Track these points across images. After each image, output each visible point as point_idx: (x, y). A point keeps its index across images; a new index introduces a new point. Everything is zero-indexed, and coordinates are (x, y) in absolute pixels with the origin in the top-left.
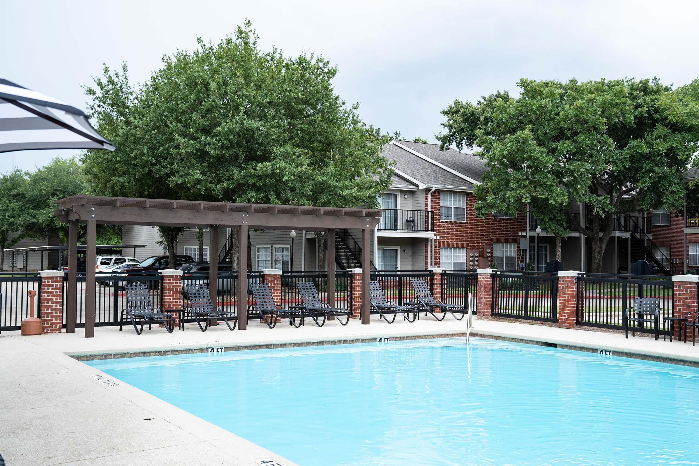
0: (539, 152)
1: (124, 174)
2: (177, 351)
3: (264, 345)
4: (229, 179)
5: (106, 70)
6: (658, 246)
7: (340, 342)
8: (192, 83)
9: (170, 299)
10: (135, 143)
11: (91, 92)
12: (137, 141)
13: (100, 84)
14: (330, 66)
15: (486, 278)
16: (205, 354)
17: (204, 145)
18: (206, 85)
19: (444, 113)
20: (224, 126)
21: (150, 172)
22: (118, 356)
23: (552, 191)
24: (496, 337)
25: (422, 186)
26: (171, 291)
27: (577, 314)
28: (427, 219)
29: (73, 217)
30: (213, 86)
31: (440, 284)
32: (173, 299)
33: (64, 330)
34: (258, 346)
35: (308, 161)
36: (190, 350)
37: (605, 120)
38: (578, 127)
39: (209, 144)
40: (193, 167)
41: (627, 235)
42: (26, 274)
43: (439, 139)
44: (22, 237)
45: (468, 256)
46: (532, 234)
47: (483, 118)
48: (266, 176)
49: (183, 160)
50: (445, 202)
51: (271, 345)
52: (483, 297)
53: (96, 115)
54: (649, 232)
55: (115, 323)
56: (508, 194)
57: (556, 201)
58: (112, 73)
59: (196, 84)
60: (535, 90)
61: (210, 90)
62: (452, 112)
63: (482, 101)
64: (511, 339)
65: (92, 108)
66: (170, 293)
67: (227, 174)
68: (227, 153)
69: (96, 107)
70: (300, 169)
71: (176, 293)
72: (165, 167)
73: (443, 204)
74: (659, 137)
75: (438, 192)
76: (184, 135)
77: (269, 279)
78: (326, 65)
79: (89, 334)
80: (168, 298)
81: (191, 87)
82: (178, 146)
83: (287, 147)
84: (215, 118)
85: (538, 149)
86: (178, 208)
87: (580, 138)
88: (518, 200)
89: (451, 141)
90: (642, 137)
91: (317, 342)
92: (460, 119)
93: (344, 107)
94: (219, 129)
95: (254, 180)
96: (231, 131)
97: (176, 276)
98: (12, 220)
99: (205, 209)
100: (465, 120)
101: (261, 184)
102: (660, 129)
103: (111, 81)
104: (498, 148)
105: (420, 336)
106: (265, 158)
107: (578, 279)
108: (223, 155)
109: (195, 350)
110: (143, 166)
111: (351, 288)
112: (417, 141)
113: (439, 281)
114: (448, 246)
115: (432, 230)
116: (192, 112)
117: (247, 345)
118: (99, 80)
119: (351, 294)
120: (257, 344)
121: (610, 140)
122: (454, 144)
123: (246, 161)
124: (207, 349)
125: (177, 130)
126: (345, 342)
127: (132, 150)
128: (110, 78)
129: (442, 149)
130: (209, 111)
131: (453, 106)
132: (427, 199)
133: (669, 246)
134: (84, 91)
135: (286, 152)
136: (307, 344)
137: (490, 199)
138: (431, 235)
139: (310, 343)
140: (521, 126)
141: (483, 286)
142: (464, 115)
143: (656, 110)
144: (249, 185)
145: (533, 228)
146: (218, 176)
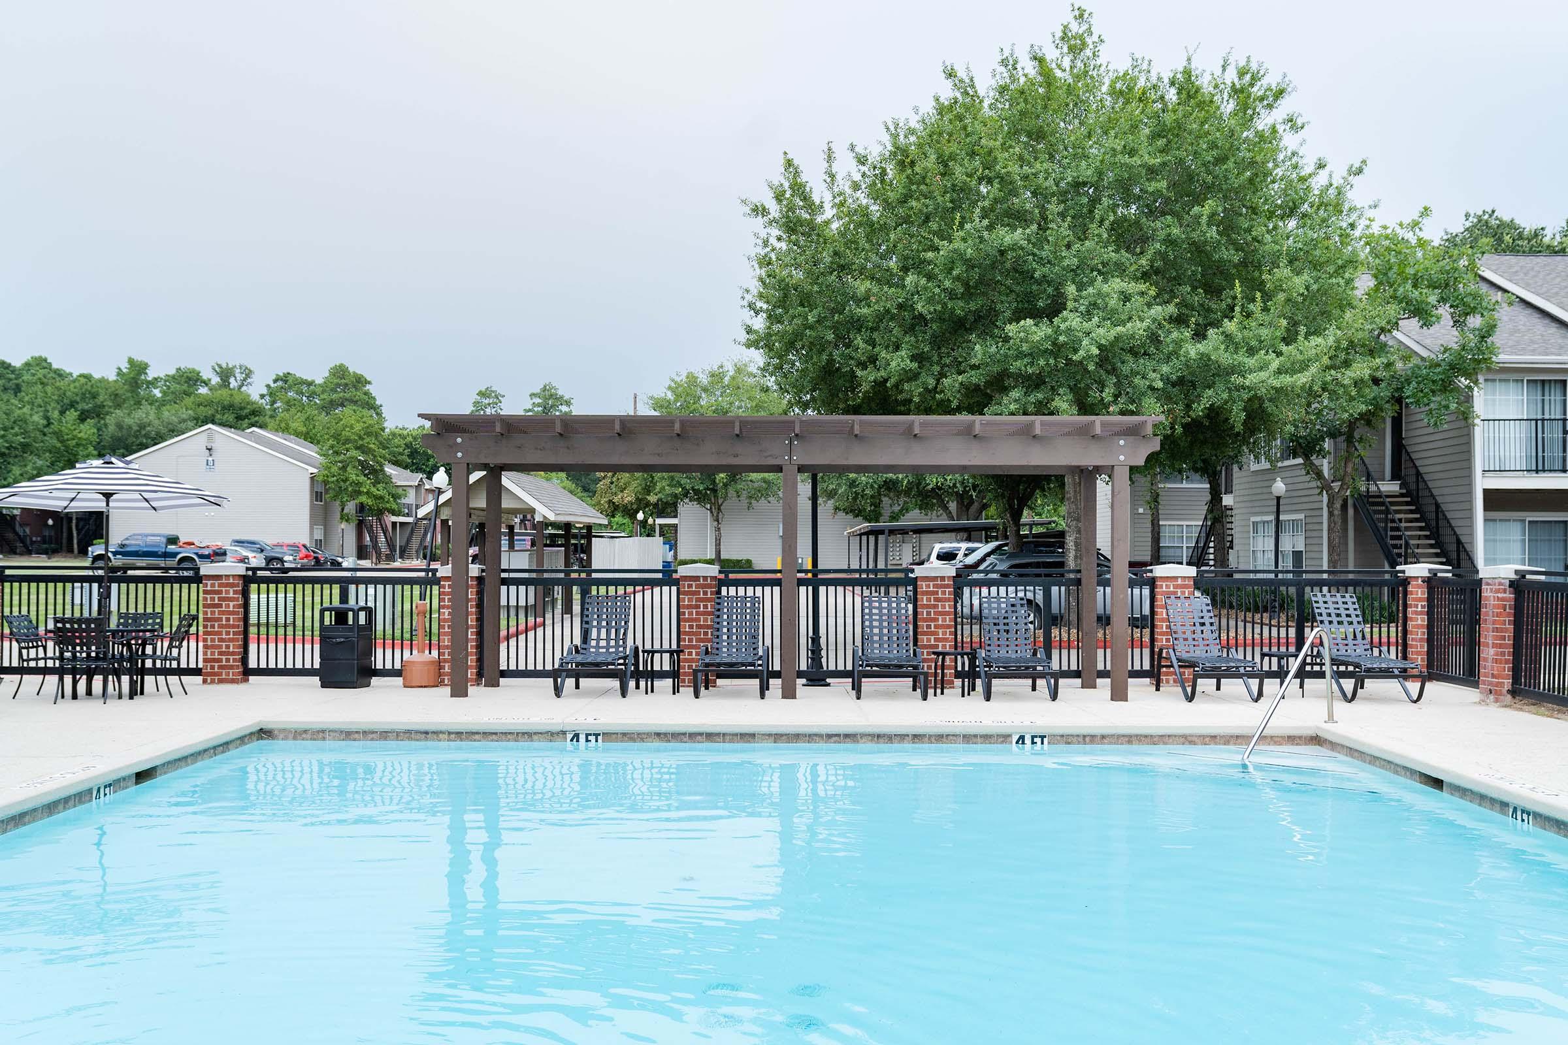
2: (496, 734)
3: (701, 734)
5: (789, 164)
7: (902, 737)
9: (691, 627)
15: (1498, 591)
16: (558, 744)
22: (373, 735)
26: (694, 611)
31: (1423, 607)
32: (699, 627)
34: (684, 734)
36: (524, 734)
51: (718, 734)
52: (1490, 642)
66: (690, 614)
71: (704, 613)
79: (457, 691)
80: (687, 624)
91: (838, 735)
97: (705, 578)
105: (1146, 736)
109: (535, 733)
113: (1420, 600)
117: (658, 730)
120: (683, 730)
124: (564, 733)
126: (917, 738)
134: (747, 210)
136: (811, 737)
139: (820, 736)
141: (1491, 613)
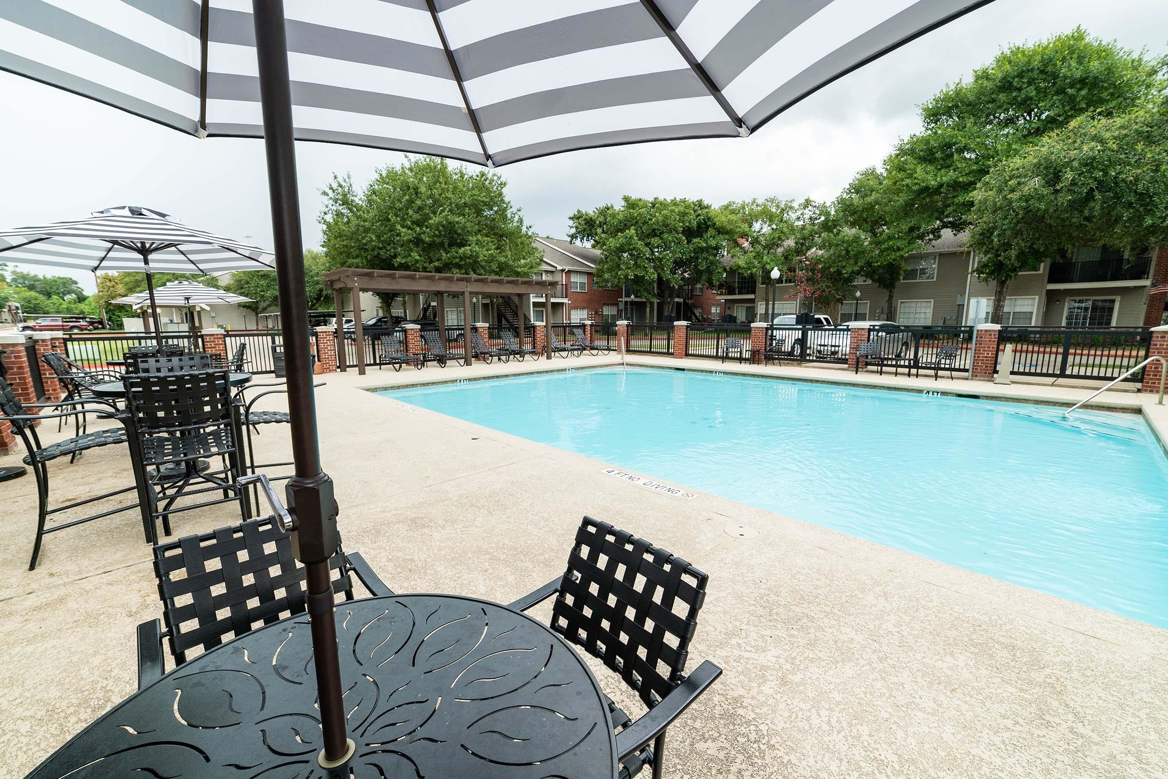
0: (640, 244)
1: (357, 257)
2: (435, 383)
4: (438, 260)
5: (335, 177)
6: (696, 307)
8: (405, 187)
10: (364, 232)
11: (325, 193)
12: (367, 230)
13: (331, 188)
14: (501, 180)
15: (623, 327)
17: (420, 234)
18: (416, 189)
19: (571, 218)
20: (434, 220)
21: (379, 254)
23: (647, 272)
24: (641, 366)
25: (559, 268)
26: (413, 340)
27: (686, 349)
28: (562, 290)
29: (337, 286)
30: (423, 189)
31: (589, 332)
33: (339, 370)
35: (494, 247)
37: (681, 224)
38: (665, 229)
39: (424, 233)
40: (411, 250)
41: (681, 300)
42: (268, 330)
43: (569, 236)
44: (269, 306)
45: (588, 314)
46: (627, 299)
47: (598, 222)
48: (466, 257)
49: (402, 246)
50: (574, 279)
52: (621, 339)
53: (330, 212)
54: (691, 299)
55: (375, 364)
56: (619, 273)
57: (650, 278)
58: (340, 180)
59: (409, 188)
60: (634, 204)
61: (421, 193)
62: (576, 218)
63: (596, 210)
64: (652, 367)
65: (327, 207)
67: (437, 256)
68: (437, 240)
69: (330, 206)
70: (490, 252)
72: (390, 250)
73: (572, 280)
74: (711, 237)
75: (569, 272)
76: (403, 226)
77: (480, 330)
78: (499, 178)
79: (362, 372)
80: (411, 345)
81: (404, 190)
82: (399, 235)
83: (479, 237)
84: (425, 214)
85: (639, 242)
86: (419, 278)
87: (665, 236)
88: (626, 277)
89: (576, 237)
90: (701, 236)
91: (528, 373)
92: (583, 223)
93: (511, 210)
94: (431, 222)
95: (457, 260)
96: (440, 223)
97: (416, 329)
98: (262, 293)
99: (439, 279)
100: (586, 224)
101: (463, 263)
102: (712, 231)
103: (340, 186)
104: (612, 243)
105: (591, 367)
106: (462, 245)
107: (687, 326)
108: (434, 241)
109: (447, 381)
110: (373, 250)
111: (534, 335)
112: (548, 237)
113: (589, 330)
114: (576, 308)
115: (566, 297)
116: (407, 209)
118: (331, 185)
119: (534, 339)
121: (684, 238)
122: (579, 239)
123: (450, 246)
125: (397, 222)
127: (364, 238)
128: (339, 183)
129: (571, 243)
130: (420, 209)
131: (576, 213)
132: (562, 277)
133: (702, 307)
134: (320, 192)
135: (478, 240)
137: (606, 276)
138: (565, 301)
140: (627, 227)
141: (621, 332)
142: (585, 219)
143: (709, 219)
144: (453, 264)
145: (628, 296)
146: (429, 257)
